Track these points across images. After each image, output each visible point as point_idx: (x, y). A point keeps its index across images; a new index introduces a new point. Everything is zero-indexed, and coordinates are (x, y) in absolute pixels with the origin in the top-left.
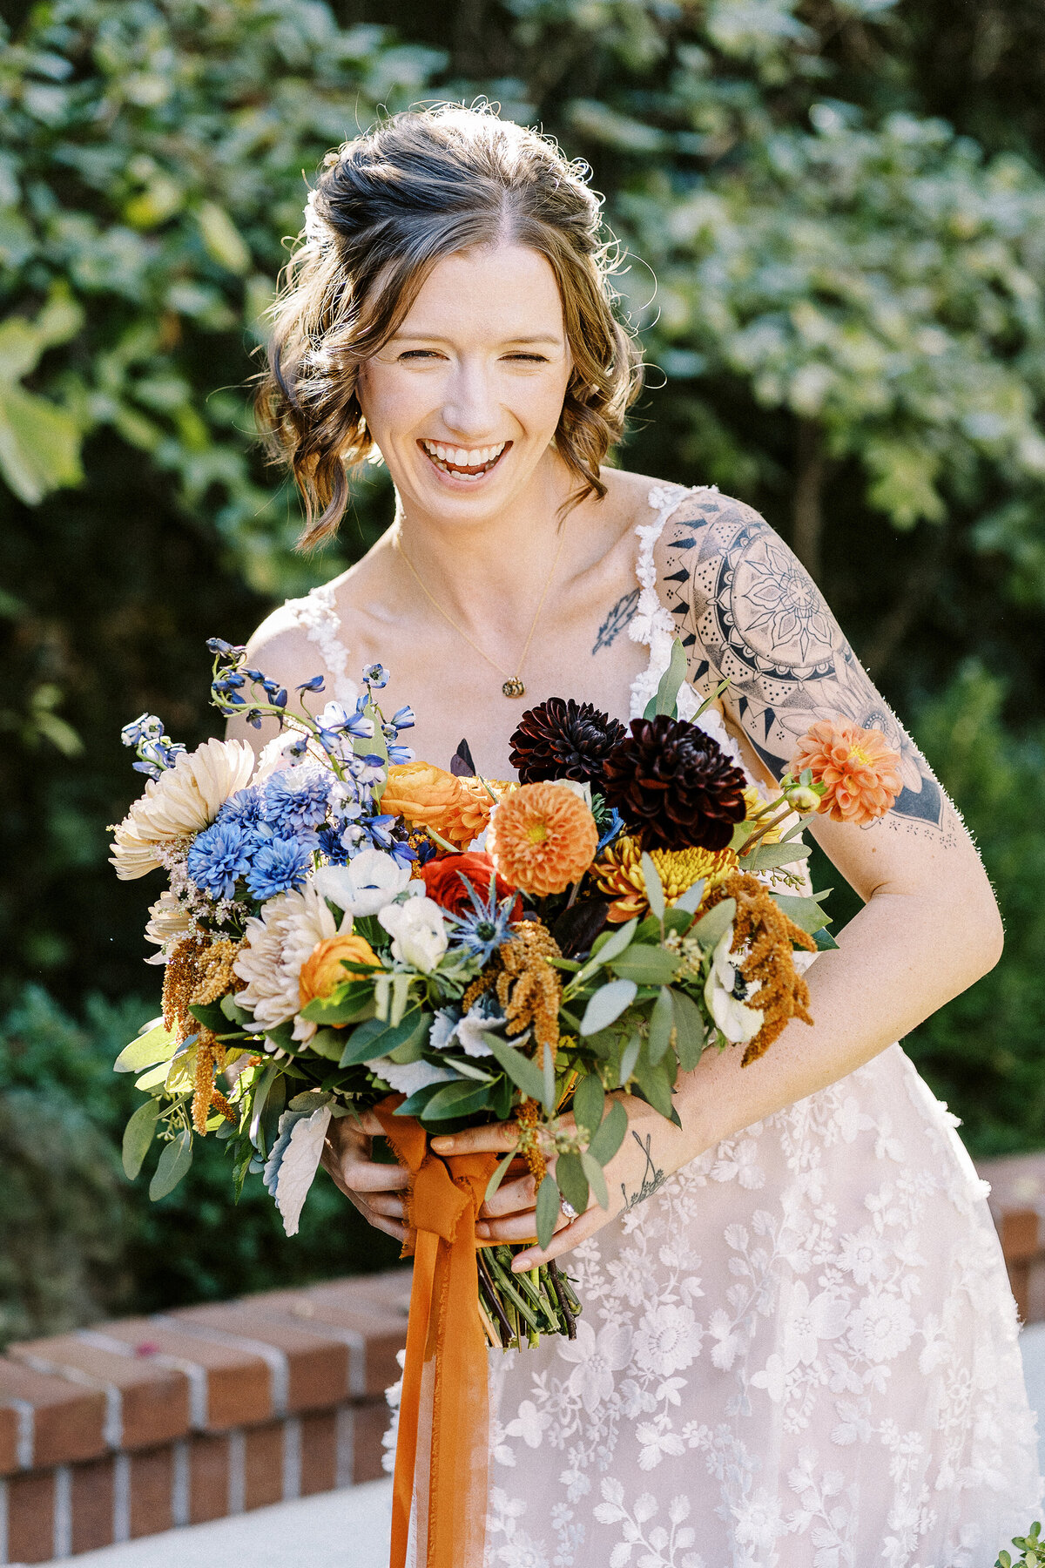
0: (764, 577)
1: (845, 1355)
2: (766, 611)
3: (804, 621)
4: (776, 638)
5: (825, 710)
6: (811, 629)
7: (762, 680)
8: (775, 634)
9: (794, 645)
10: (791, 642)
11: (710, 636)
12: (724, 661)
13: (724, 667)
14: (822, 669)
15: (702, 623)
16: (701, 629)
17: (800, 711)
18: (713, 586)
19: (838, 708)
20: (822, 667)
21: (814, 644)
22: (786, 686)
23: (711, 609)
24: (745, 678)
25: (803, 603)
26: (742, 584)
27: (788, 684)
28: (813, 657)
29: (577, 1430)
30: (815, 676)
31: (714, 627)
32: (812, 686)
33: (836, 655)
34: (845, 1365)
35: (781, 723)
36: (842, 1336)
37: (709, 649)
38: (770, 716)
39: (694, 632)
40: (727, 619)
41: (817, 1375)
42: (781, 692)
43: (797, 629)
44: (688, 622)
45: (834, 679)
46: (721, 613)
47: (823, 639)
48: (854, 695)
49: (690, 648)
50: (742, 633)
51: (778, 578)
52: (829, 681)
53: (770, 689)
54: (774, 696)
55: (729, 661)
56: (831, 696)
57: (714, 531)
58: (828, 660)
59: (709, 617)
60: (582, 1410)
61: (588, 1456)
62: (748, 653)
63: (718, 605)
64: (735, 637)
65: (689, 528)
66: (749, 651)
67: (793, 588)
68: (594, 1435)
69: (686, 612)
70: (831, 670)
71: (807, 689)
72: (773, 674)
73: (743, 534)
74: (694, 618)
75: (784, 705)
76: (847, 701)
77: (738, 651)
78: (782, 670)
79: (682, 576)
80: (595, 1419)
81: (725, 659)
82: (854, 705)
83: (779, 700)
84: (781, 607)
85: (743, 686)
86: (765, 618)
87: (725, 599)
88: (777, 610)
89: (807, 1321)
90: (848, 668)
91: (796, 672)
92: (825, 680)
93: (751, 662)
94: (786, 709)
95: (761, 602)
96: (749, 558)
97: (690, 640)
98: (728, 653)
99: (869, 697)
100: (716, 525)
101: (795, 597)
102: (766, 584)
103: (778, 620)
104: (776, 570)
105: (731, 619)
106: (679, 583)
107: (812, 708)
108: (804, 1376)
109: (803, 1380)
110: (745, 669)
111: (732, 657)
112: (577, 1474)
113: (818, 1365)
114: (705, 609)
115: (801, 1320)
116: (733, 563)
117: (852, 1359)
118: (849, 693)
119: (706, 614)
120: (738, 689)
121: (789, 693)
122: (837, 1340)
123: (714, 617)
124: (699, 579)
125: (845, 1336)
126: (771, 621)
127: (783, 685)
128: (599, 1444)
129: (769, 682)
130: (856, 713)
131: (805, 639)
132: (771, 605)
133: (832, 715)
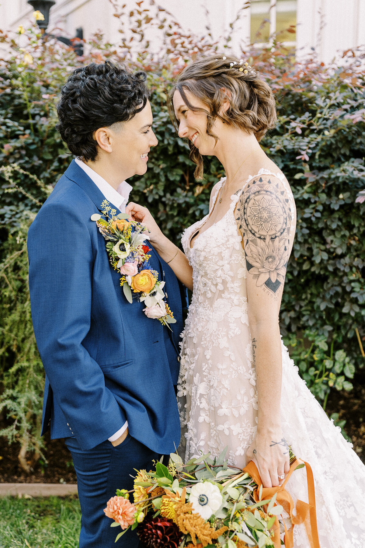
0: (257, 205)
2: (253, 214)
3: (262, 223)
4: (253, 223)
5: (259, 248)
6: (263, 225)
7: (248, 231)
9: (257, 227)
11: (242, 212)
12: (242, 221)
14: (262, 237)
15: (241, 208)
17: (254, 245)
18: (245, 200)
19: (262, 249)
21: (262, 230)
24: (245, 228)
25: (264, 218)
26: (250, 204)
27: (253, 236)
28: (261, 233)
30: (260, 238)
32: (258, 240)
35: (249, 245)
37: (241, 215)
38: (247, 242)
40: (245, 211)
42: (251, 237)
43: (259, 223)
45: (264, 241)
46: (245, 208)
47: (265, 229)
48: (268, 248)
50: (247, 216)
51: (260, 208)
53: (249, 235)
54: (249, 237)
56: (262, 245)
57: (254, 187)
58: (265, 236)
59: (243, 208)
62: (247, 222)
64: (245, 216)
67: (264, 212)
70: (264, 239)
72: (250, 231)
73: (259, 192)
75: (250, 241)
76: (266, 249)
77: (245, 220)
78: (253, 232)
82: (267, 251)
83: (250, 239)
84: (257, 215)
85: (245, 230)
86: (253, 216)
87: (246, 205)
90: (270, 241)
91: (256, 234)
92: (262, 240)
93: (247, 225)
95: (253, 211)
96: (255, 198)
98: (243, 219)
99: (273, 251)
101: (262, 215)
102: (257, 208)
103: (255, 218)
107: (256, 245)
116: (251, 197)
119: (242, 206)
121: (253, 238)
129: (249, 233)
130: (266, 253)
131: (260, 227)
132: (255, 214)
133: (260, 250)
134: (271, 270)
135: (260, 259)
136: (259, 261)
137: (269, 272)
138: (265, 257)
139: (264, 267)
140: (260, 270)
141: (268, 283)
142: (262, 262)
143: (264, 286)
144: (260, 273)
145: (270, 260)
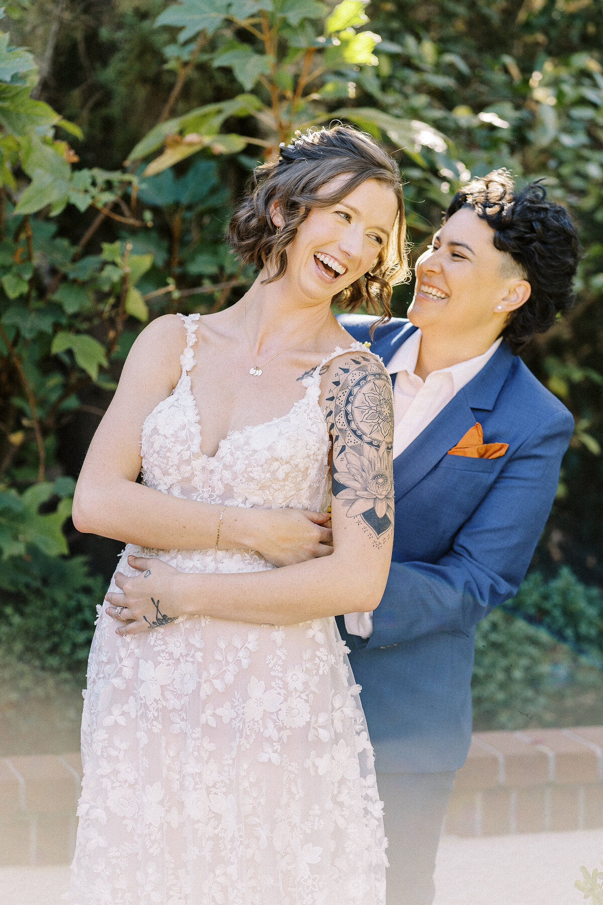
0: (376, 393)
1: (274, 721)
2: (368, 405)
3: (380, 421)
4: (365, 418)
5: (366, 459)
6: (381, 425)
7: (349, 432)
8: (366, 417)
9: (370, 426)
10: (371, 424)
11: (340, 401)
12: (338, 415)
13: (337, 418)
14: (375, 443)
15: (341, 394)
16: (338, 396)
17: (356, 454)
18: (354, 382)
19: (370, 462)
20: (376, 442)
21: (378, 431)
22: (357, 440)
23: (347, 390)
24: (343, 427)
25: (385, 414)
26: (366, 389)
27: (358, 440)
28: (374, 436)
29: (143, 712)
30: (370, 443)
31: (344, 398)
32: (367, 446)
33: (384, 443)
34: (272, 726)
35: (345, 454)
36: (276, 712)
37: (337, 406)
38: (343, 449)
39: (335, 396)
40: (351, 398)
41: (259, 727)
42: (353, 441)
43: (376, 421)
44: (336, 391)
45: (377, 450)
46: (350, 394)
47: (383, 432)
48: (381, 462)
49: (329, 402)
50: (353, 407)
51: (382, 398)
52: (374, 449)
53: (349, 438)
54: (349, 441)
55: (341, 416)
56: (371, 456)
57: (370, 365)
58: (380, 441)
59: (345, 393)
60: (145, 703)
61: (147, 726)
62: (350, 418)
63: (351, 391)
64: (349, 408)
65: (362, 359)
66: (351, 417)
67: (385, 406)
68: (150, 715)
69: (337, 386)
70: (378, 446)
71: (364, 446)
72: (354, 432)
73: (379, 374)
74: (338, 390)
75: (351, 447)
76: (376, 463)
77: (347, 414)
78: (359, 433)
79: (346, 371)
80: (151, 709)
81: (340, 414)
82: (378, 465)
83: (350, 444)
84: (375, 408)
85: (340, 430)
87: (356, 390)
88: (373, 408)
89: (261, 700)
90: (386, 452)
91: (364, 437)
92: (373, 447)
93: (349, 422)
94: (351, 450)
95: (369, 401)
96: (376, 382)
97: (332, 399)
98: (342, 412)
99: (386, 468)
100: (372, 365)
101: (383, 410)
102: (375, 396)
103: (371, 412)
104: (383, 395)
105: (352, 399)
106: (343, 372)
107: (361, 455)
108: (253, 725)
109: (252, 727)
110: (345, 423)
111: (343, 415)
112: (142, 733)
113: (261, 722)
114: (345, 389)
115: (258, 699)
116: (368, 379)
117: (277, 724)
118: (379, 459)
119: (344, 391)
120: (338, 430)
121: (356, 444)
122: (273, 713)
123: (346, 394)
124: (351, 375)
125: (277, 712)
126: (367, 411)
127: (355, 439)
128: (153, 720)
129: (351, 434)
130: (376, 469)
131: (376, 427)
132: (372, 405)
133: (366, 463)
134: (379, 496)
135: (362, 477)
136: (361, 480)
137: (375, 499)
138: (372, 474)
139: (366, 490)
140: (358, 493)
141: (369, 516)
142: (366, 481)
143: (360, 518)
144: (358, 497)
145: (381, 480)
